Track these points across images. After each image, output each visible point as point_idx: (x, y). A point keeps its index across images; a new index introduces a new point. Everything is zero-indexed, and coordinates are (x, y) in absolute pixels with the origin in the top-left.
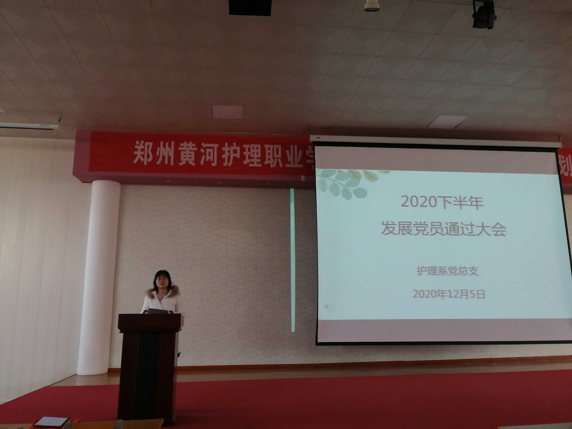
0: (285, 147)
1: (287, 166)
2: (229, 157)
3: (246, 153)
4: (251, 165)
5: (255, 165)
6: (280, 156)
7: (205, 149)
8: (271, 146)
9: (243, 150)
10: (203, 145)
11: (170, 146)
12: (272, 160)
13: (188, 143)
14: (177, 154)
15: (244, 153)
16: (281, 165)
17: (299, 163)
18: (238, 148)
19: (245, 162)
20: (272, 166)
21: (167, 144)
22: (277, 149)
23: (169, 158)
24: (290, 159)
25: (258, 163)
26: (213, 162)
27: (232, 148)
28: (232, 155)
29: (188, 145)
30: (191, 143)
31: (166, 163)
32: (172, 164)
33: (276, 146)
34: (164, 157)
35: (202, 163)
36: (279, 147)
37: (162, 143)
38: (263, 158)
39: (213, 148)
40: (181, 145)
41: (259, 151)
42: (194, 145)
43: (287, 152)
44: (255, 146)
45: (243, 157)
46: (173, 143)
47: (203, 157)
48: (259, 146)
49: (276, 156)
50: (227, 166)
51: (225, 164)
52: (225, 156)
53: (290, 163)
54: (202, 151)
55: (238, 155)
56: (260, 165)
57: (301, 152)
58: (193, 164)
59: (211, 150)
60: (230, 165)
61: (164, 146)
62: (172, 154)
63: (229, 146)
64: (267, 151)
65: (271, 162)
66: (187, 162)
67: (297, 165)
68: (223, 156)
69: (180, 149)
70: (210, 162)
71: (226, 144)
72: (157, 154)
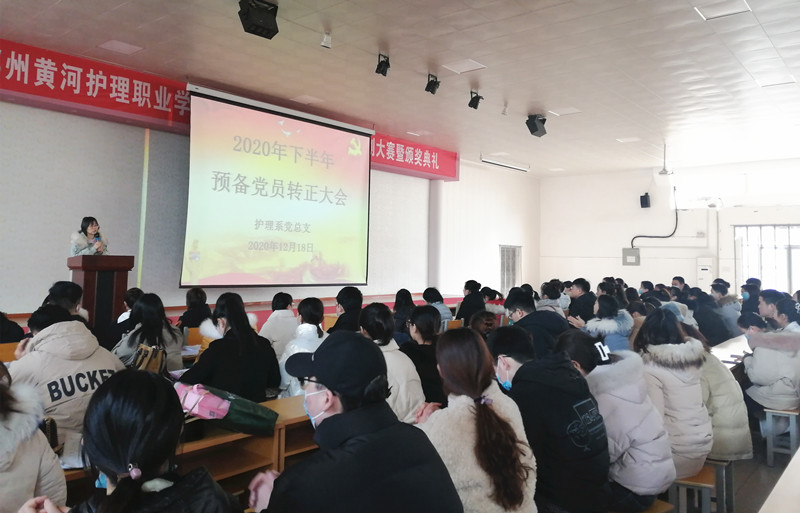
0: (155, 87)
1: (155, 107)
2: (94, 86)
3: (113, 85)
4: (118, 100)
5: (122, 100)
6: (148, 95)
7: (67, 71)
8: (140, 83)
9: (110, 81)
10: (64, 65)
11: (23, 59)
12: (140, 99)
13: (46, 59)
14: (33, 71)
15: (111, 85)
16: (149, 106)
17: (167, 107)
18: (105, 78)
19: (112, 96)
20: (140, 105)
21: (20, 56)
22: (146, 87)
23: (23, 74)
24: (159, 101)
25: (125, 99)
26: (75, 88)
27: (98, 77)
28: (98, 85)
29: (46, 62)
30: (50, 60)
31: (19, 79)
32: (26, 82)
33: (145, 84)
34: (15, 72)
35: (62, 87)
36: (149, 85)
37: (13, 53)
38: (131, 94)
39: (76, 72)
40: (38, 60)
41: (127, 85)
42: (54, 64)
43: (157, 92)
44: (124, 79)
45: (110, 90)
46: (27, 56)
47: (64, 80)
48: (128, 80)
49: (144, 94)
50: (92, 96)
51: (89, 94)
52: (89, 84)
53: (158, 105)
54: (64, 73)
55: (104, 86)
56: (128, 102)
57: (170, 95)
58: (52, 87)
59: (74, 74)
60: (95, 95)
61: (16, 58)
62: (26, 70)
63: (94, 74)
64: (136, 88)
65: (140, 100)
66: (45, 83)
67: (164, 109)
68: (88, 84)
69: (36, 65)
70: (72, 88)
71: (92, 70)
72: (7, 67)
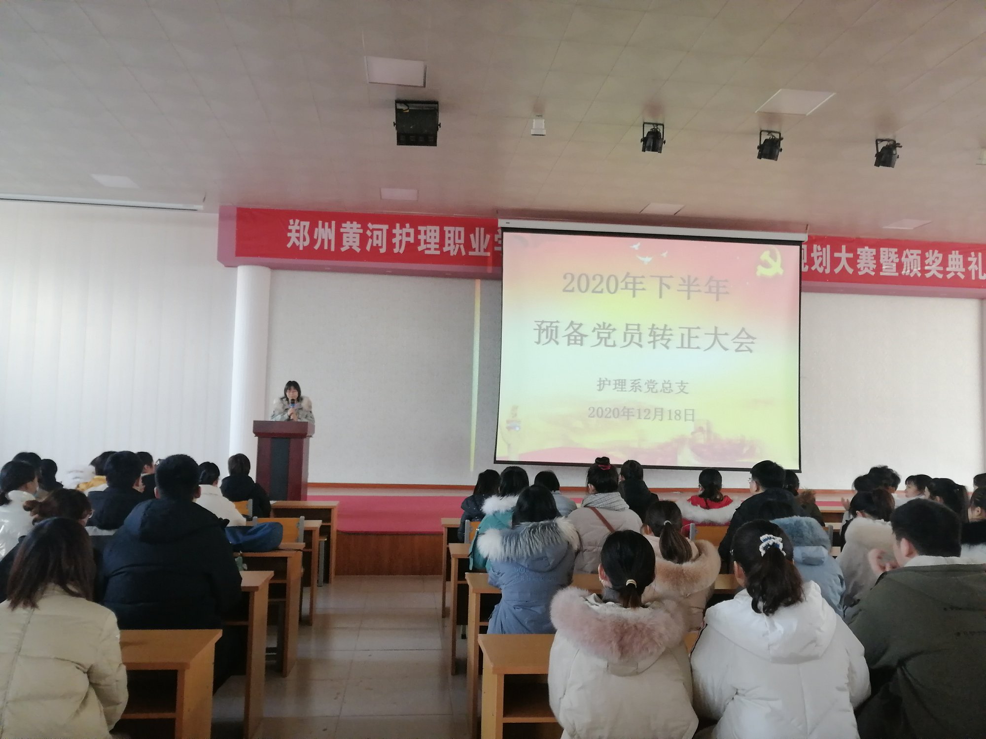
0: (469, 230)
1: (471, 253)
2: (401, 241)
3: (421, 237)
4: (427, 252)
5: (432, 252)
6: (462, 241)
7: (372, 231)
8: (452, 229)
9: (417, 233)
10: (370, 226)
11: (330, 227)
12: (452, 246)
13: (352, 223)
14: (339, 236)
15: (419, 237)
16: (464, 253)
17: (485, 250)
18: (412, 231)
19: (420, 249)
20: (452, 254)
21: (327, 224)
22: (460, 232)
23: (329, 241)
24: (475, 245)
25: (435, 249)
26: (381, 247)
27: (405, 231)
28: (405, 239)
29: (351, 225)
30: (355, 223)
31: (326, 247)
32: (333, 249)
33: (458, 229)
34: (323, 241)
35: (368, 248)
36: (462, 229)
37: (320, 223)
38: (442, 243)
39: (382, 230)
40: (344, 225)
41: (437, 234)
42: (359, 226)
43: (472, 236)
44: (433, 228)
45: (417, 242)
46: (333, 223)
47: (370, 240)
48: (437, 228)
49: (457, 241)
50: (399, 253)
51: (396, 250)
52: (396, 240)
53: (474, 250)
54: (369, 233)
55: (411, 240)
56: (438, 253)
57: (488, 236)
58: (358, 250)
59: (379, 233)
60: (402, 251)
61: (323, 226)
62: (332, 237)
63: (401, 228)
64: (447, 235)
65: (451, 249)
66: (351, 247)
67: (482, 253)
68: (394, 240)
69: (342, 230)
70: (378, 247)
71: (398, 225)
72: (315, 237)
